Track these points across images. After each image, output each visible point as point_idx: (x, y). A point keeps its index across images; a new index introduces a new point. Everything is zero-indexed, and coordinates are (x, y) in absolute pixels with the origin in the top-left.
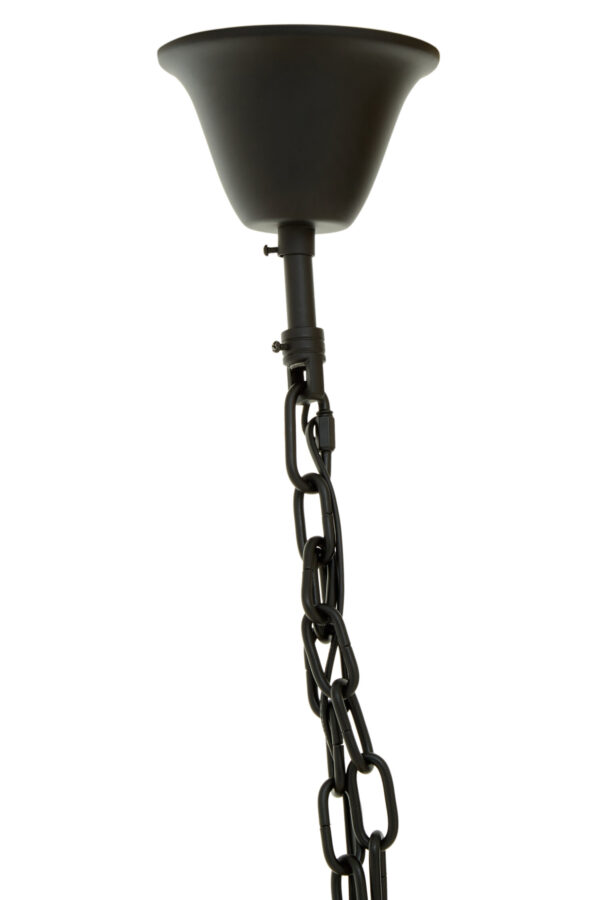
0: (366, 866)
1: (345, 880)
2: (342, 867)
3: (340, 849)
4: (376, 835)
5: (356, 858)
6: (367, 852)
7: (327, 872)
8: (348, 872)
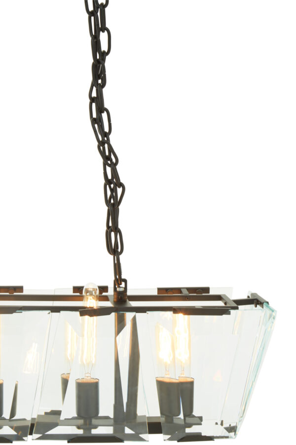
0: (99, 14)
1: (93, 18)
2: (91, 14)
3: (91, 8)
4: (102, 4)
5: (96, 11)
6: (99, 9)
7: (87, 16)
8: (93, 15)
